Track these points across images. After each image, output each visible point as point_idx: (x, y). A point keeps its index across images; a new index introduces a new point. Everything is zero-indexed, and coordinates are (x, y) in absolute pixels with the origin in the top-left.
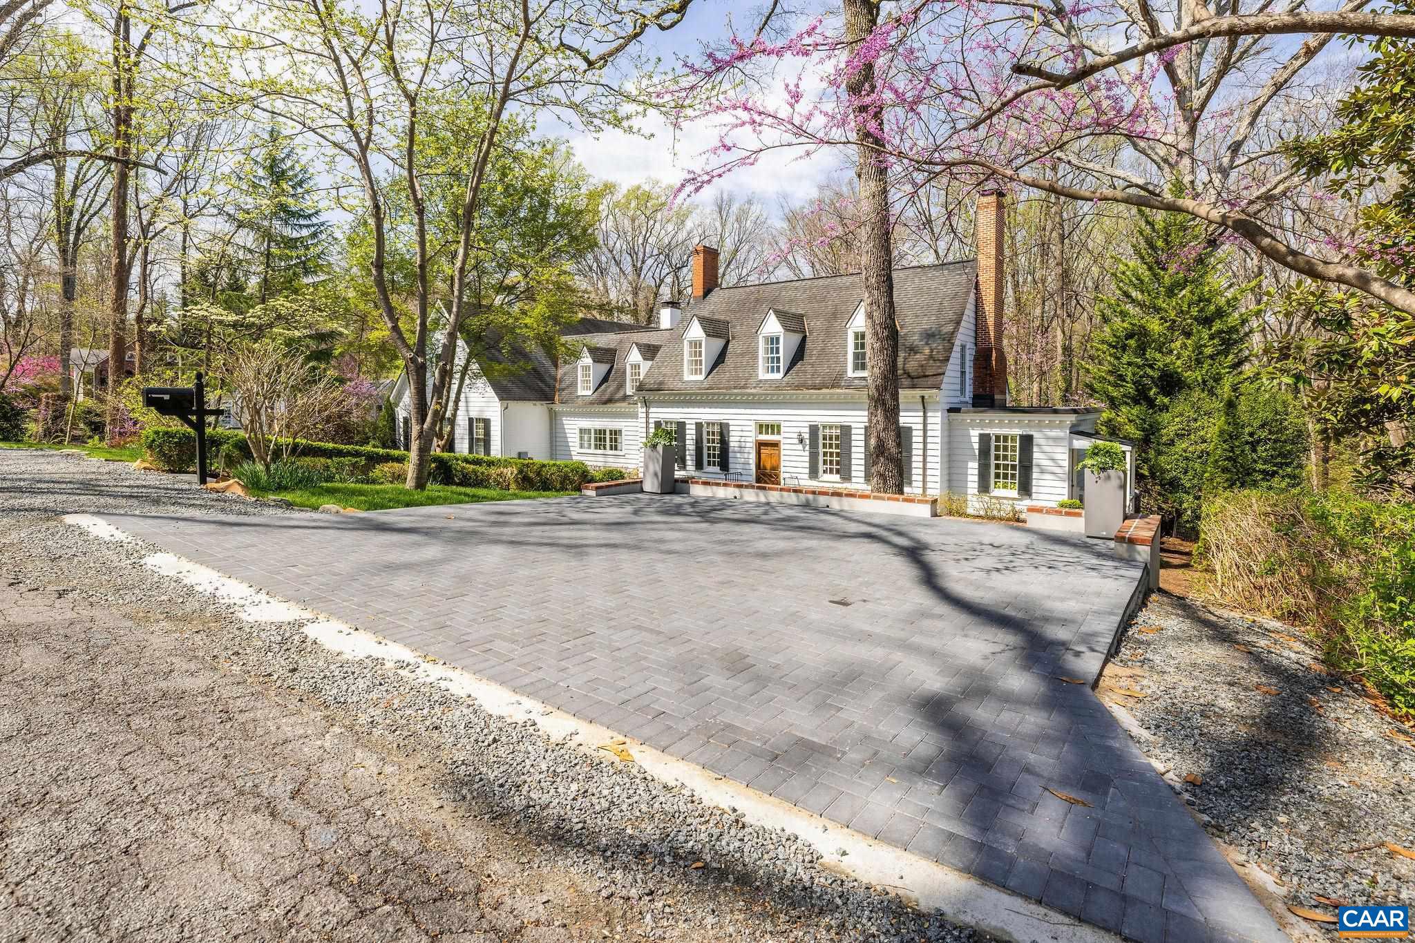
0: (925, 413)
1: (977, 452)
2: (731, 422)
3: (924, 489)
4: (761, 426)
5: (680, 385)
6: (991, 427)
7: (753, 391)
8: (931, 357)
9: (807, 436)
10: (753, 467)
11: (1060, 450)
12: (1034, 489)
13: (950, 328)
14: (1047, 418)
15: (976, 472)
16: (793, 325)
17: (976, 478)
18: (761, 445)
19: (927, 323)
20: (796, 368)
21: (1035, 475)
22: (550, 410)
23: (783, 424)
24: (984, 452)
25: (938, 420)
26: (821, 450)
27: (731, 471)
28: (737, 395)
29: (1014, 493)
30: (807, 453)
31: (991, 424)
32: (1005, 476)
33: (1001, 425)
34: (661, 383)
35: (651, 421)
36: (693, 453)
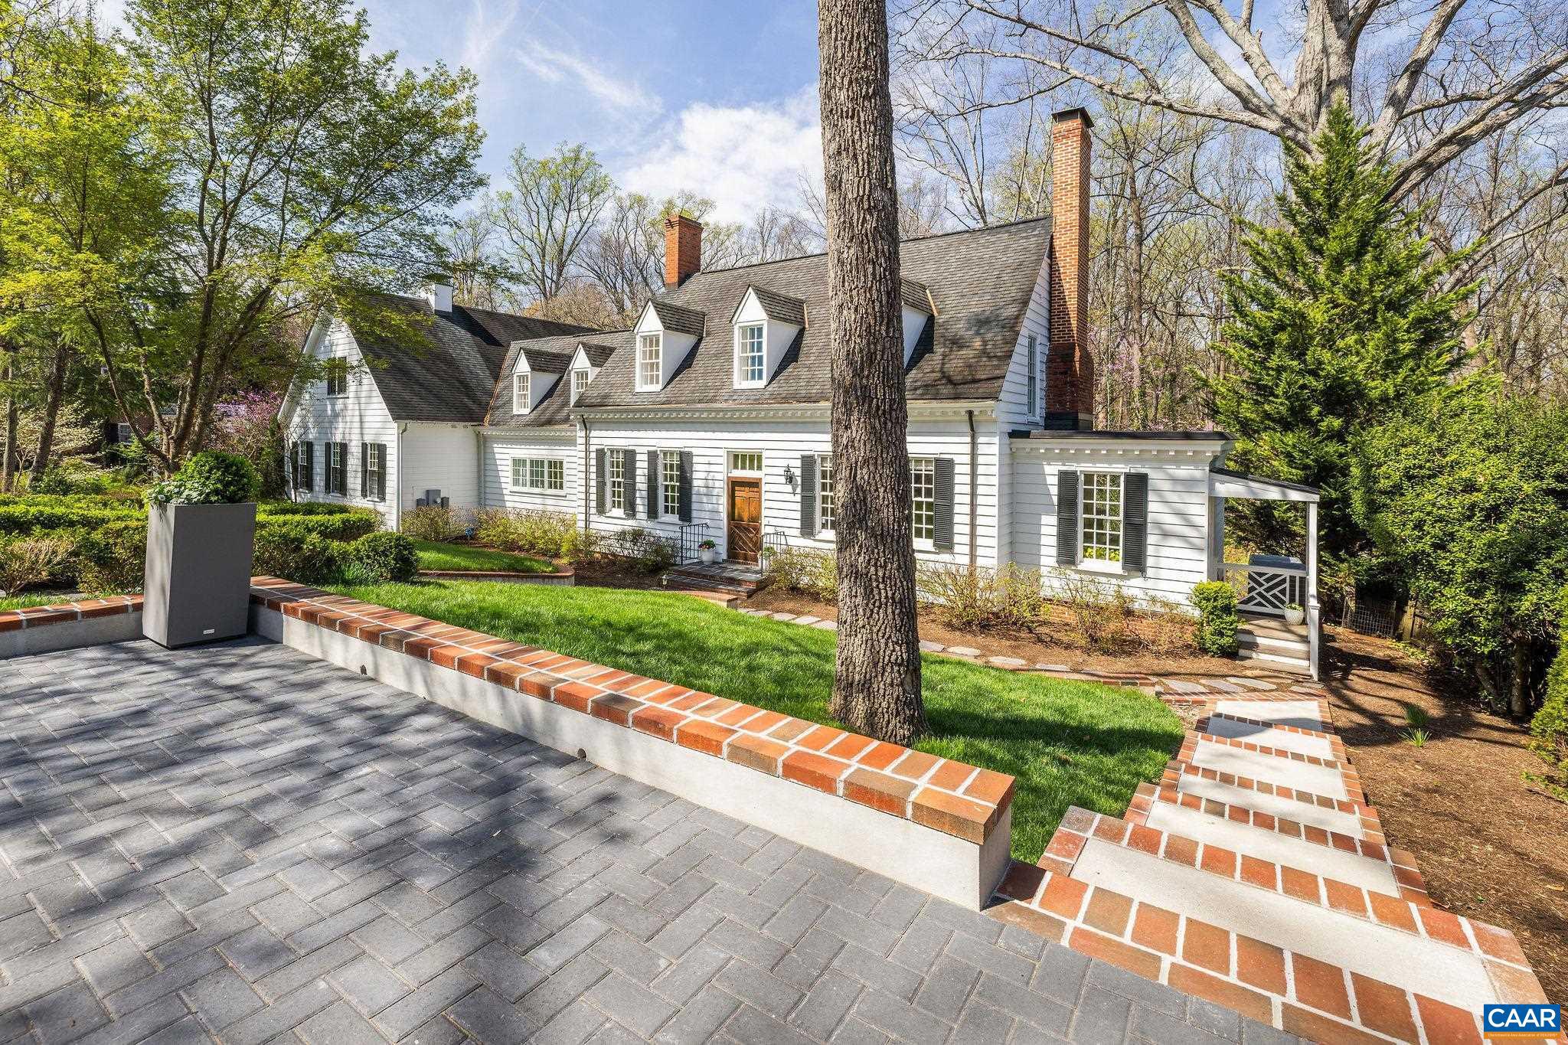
0: (973, 438)
1: (1055, 499)
2: (695, 451)
3: (973, 556)
4: (736, 457)
5: (628, 398)
6: (1078, 461)
7: (724, 405)
8: (984, 352)
9: (798, 472)
10: (724, 516)
11: (1194, 498)
12: (1150, 562)
13: (1011, 311)
14: (1172, 447)
15: (1054, 531)
16: (784, 311)
17: (1054, 541)
18: (734, 485)
19: (978, 306)
20: (785, 373)
21: (1151, 539)
22: (478, 435)
23: (765, 454)
24: (1067, 502)
25: (995, 449)
26: (819, 493)
27: (695, 521)
28: (702, 411)
29: (1116, 567)
30: (798, 498)
31: (1078, 457)
32: (1101, 539)
33: (1094, 457)
34: (606, 396)
35: (593, 448)
36: (645, 494)
